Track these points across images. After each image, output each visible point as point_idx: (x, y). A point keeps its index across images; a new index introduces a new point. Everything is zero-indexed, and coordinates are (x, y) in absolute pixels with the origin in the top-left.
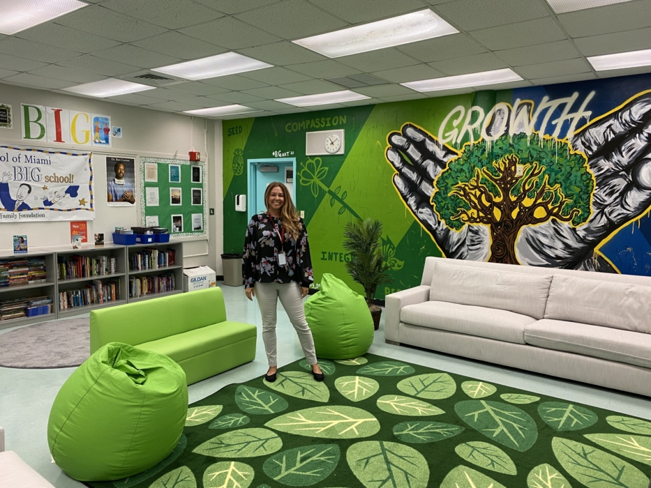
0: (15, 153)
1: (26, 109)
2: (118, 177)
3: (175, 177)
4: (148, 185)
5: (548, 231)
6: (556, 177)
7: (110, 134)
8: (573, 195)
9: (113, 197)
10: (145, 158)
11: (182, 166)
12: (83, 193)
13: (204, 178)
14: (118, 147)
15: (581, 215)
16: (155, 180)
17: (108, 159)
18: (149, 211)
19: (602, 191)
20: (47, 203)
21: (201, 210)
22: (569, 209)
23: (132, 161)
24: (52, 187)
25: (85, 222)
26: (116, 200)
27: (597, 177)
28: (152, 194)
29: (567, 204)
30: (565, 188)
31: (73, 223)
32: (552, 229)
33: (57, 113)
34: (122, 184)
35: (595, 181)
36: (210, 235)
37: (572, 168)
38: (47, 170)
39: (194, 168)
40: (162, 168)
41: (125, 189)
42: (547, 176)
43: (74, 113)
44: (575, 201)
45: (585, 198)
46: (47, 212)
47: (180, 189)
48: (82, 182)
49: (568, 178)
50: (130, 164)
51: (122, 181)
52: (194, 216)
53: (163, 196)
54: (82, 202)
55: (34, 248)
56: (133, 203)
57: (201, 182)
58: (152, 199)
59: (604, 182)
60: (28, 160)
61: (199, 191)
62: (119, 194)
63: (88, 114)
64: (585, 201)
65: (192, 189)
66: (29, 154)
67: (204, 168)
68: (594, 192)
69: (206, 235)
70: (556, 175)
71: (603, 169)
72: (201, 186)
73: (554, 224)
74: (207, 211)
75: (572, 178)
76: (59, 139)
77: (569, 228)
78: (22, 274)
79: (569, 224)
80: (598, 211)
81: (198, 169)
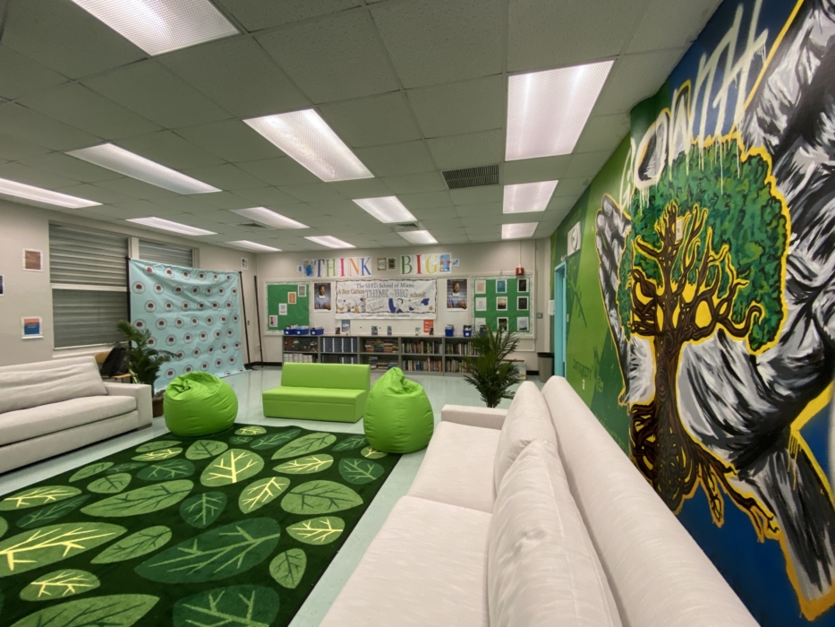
0: (395, 283)
1: (403, 258)
2: (455, 291)
3: (502, 289)
4: (477, 296)
5: (712, 358)
6: (723, 228)
7: (451, 266)
8: (749, 268)
9: (451, 305)
10: (475, 278)
11: (508, 280)
12: (432, 303)
13: (531, 288)
14: (455, 273)
15: (766, 321)
16: (484, 292)
17: (449, 281)
18: (478, 314)
19: (806, 243)
20: (411, 309)
21: (527, 314)
22: (745, 304)
23: (465, 281)
24: (414, 300)
25: (432, 321)
26: (453, 307)
27: (793, 203)
28: (481, 302)
29: (740, 291)
30: (737, 252)
31: (425, 321)
32: (719, 354)
33: (418, 257)
34: (458, 296)
35: (788, 217)
36: (536, 335)
37: (745, 197)
38: (411, 290)
39: (521, 281)
40: (490, 284)
41: (460, 299)
42: (710, 230)
43: (428, 255)
44: (753, 283)
45: (772, 272)
46: (410, 314)
47: (506, 298)
48: (431, 296)
49: (739, 225)
50: (463, 283)
51: (458, 294)
52: (519, 319)
53: (490, 304)
54: (431, 308)
55: (395, 334)
56: (465, 308)
57: (527, 291)
58: (481, 306)
59: (809, 215)
60: (402, 285)
61: (526, 299)
62: (455, 303)
63: (437, 254)
64: (772, 282)
65: (518, 297)
66: (403, 282)
67: (530, 281)
68: (789, 250)
69: (532, 335)
70: (722, 223)
71: (802, 176)
72: (528, 294)
73: (721, 342)
74: (533, 314)
75: (747, 223)
76: (419, 272)
77: (745, 355)
78: (390, 346)
79: (744, 343)
80: (799, 307)
81: (525, 281)
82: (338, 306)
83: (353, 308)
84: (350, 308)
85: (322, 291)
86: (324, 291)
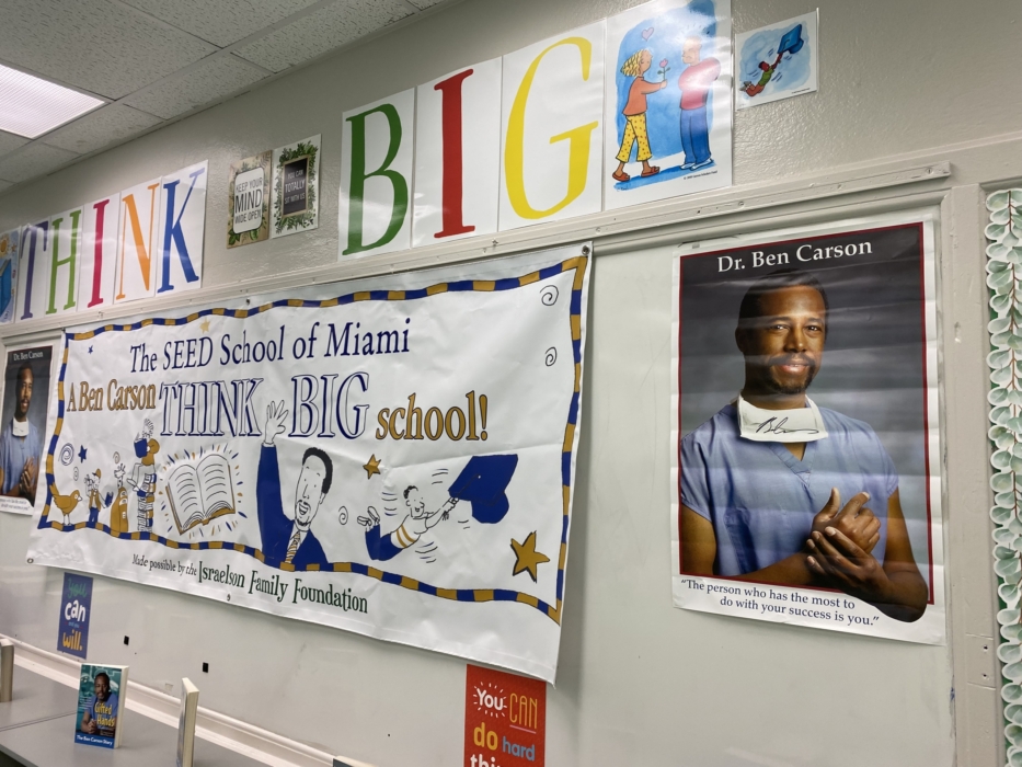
0: (298, 321)
2: (765, 387)
9: (722, 544)
14: (777, 166)
17: (697, 276)
20: (381, 546)
24: (398, 463)
26: (750, 570)
31: (480, 675)
33: (452, 93)
34: (802, 445)
41: (824, 482)
43: (523, 59)
46: (373, 589)
48: (529, 429)
51: (802, 420)
54: (526, 557)
56: (906, 602)
60: (340, 342)
62: (775, 520)
63: (589, 33)
66: (341, 314)
76: (453, 222)
82: (58, 482)
83: (109, 500)
84: (98, 503)
85: (26, 397)
86: (29, 393)
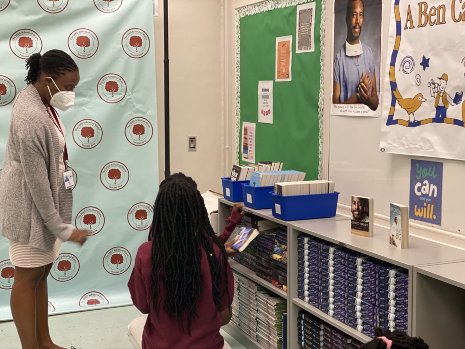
82: (400, 88)
83: (458, 98)
84: (446, 102)
85: (356, 23)
86: (360, 20)
